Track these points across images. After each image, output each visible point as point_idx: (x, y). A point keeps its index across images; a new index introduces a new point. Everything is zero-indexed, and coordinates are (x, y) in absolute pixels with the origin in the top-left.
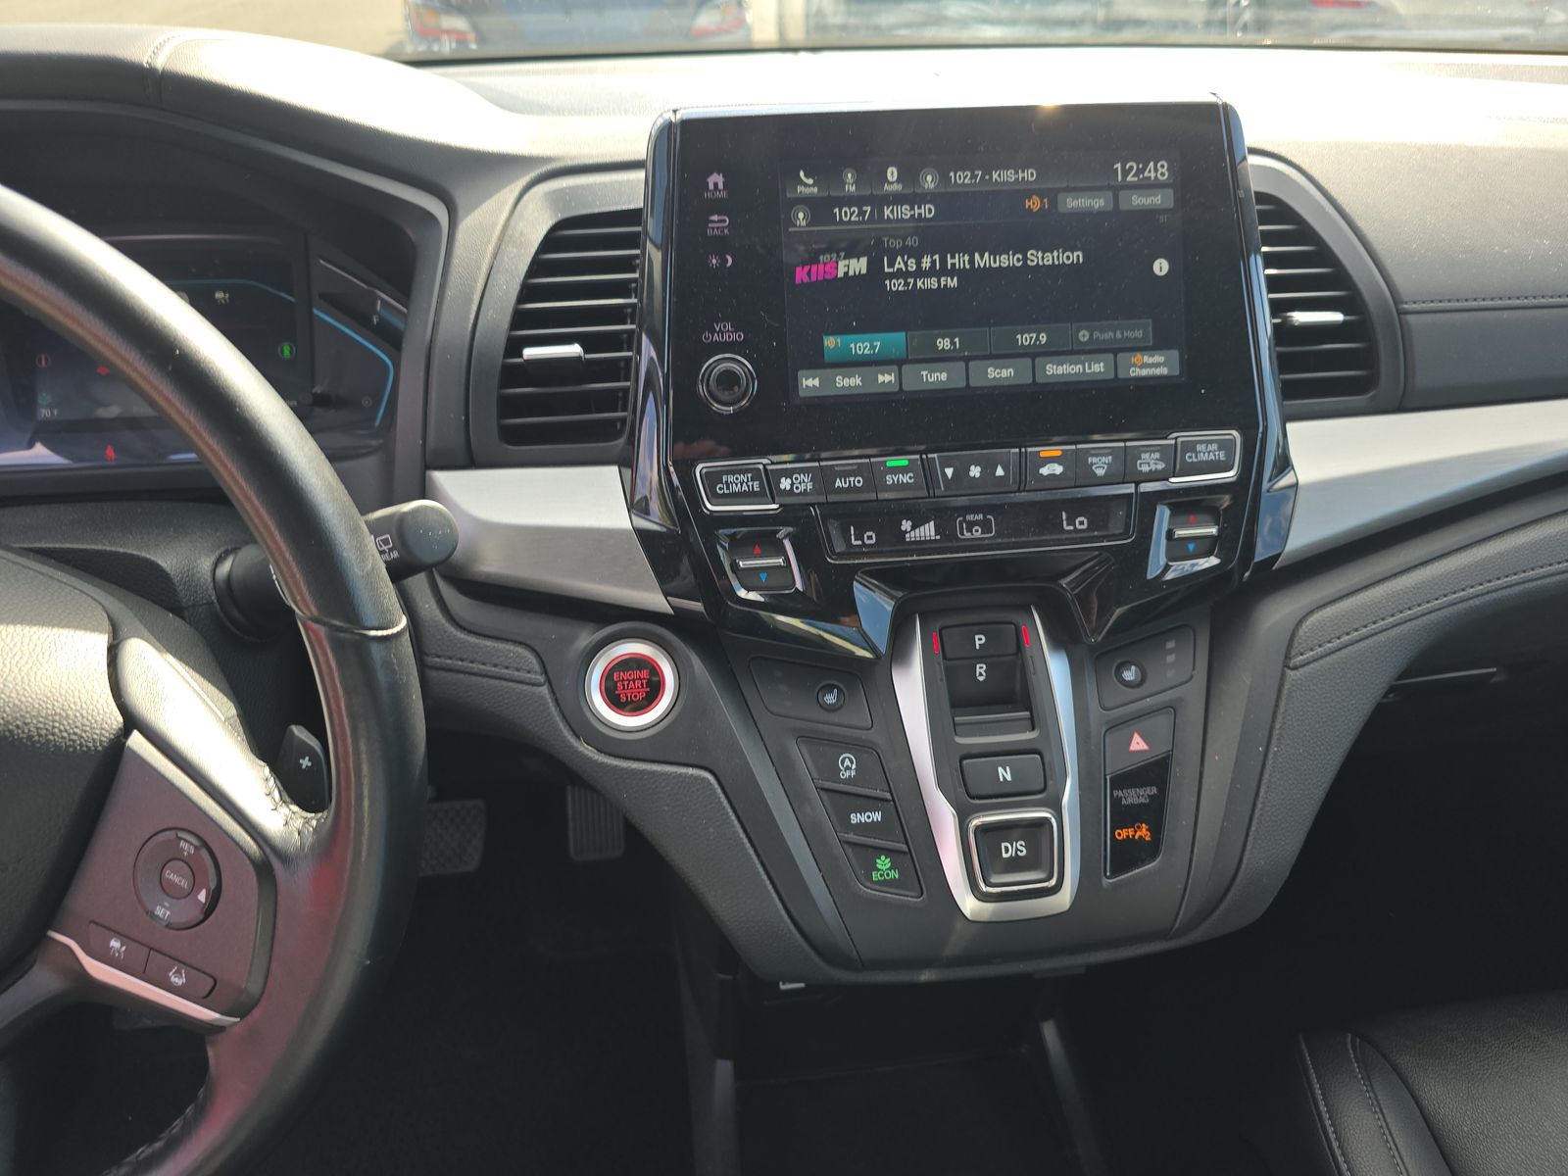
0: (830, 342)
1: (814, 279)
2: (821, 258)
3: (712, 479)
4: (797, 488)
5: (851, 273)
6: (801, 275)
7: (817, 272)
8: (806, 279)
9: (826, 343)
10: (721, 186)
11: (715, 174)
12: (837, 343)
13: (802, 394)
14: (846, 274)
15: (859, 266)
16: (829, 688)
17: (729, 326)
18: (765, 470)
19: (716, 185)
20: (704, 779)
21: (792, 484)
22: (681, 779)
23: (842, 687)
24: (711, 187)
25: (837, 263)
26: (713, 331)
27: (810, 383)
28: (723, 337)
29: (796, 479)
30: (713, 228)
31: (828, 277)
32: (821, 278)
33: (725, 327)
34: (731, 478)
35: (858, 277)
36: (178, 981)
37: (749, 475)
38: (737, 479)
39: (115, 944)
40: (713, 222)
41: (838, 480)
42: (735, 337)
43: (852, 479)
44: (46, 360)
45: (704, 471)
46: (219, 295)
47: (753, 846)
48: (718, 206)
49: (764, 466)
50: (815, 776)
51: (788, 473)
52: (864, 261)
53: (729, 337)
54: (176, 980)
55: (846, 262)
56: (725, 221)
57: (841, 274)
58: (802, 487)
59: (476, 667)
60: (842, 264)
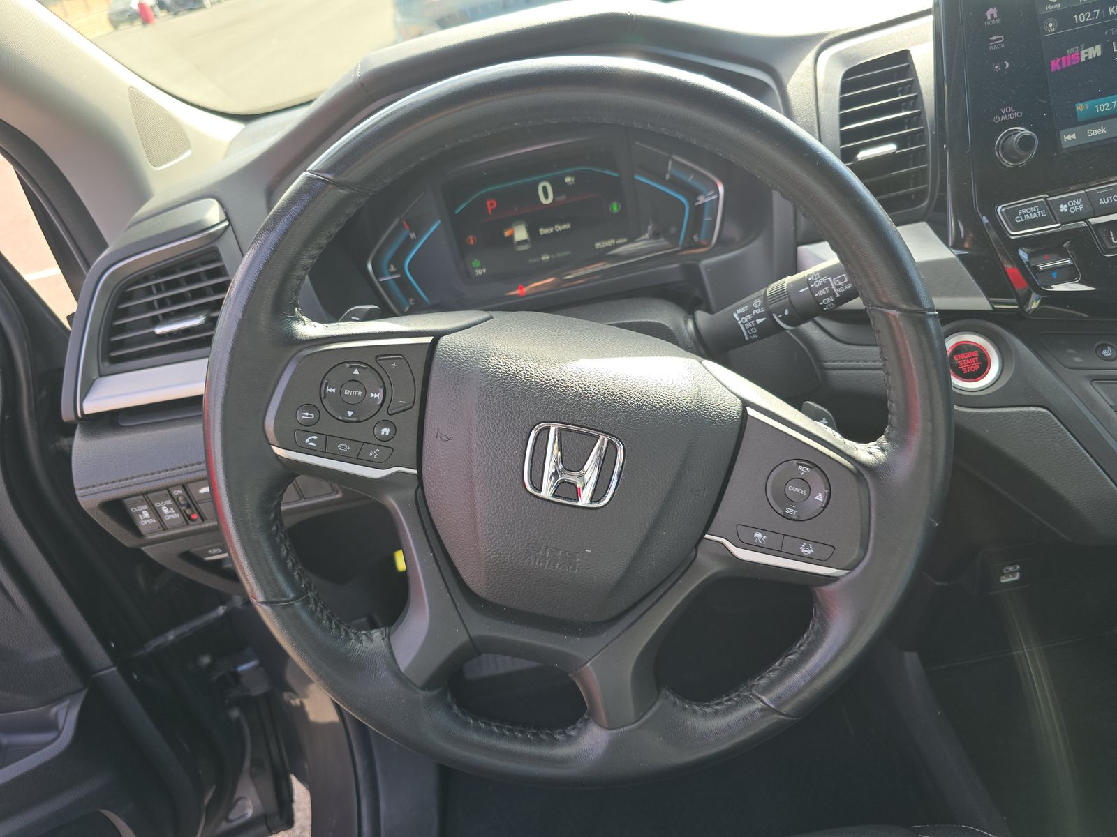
0: (1080, 107)
1: (1064, 66)
2: (1068, 51)
3: (1011, 214)
4: (1073, 210)
5: (1090, 57)
6: (1055, 65)
7: (1066, 62)
8: (1059, 68)
9: (1078, 108)
10: (996, 16)
11: (991, 9)
12: (1085, 107)
13: (1064, 146)
14: (1087, 58)
15: (1096, 51)
16: (1104, 346)
17: (1011, 109)
18: (1046, 201)
19: (992, 15)
20: (1043, 413)
21: (1069, 208)
22: (1027, 415)
23: (1111, 344)
24: (989, 18)
25: (1079, 52)
26: (1001, 114)
27: (1069, 137)
28: (1008, 117)
29: (1071, 204)
30: (993, 45)
31: (1074, 63)
32: (1069, 64)
33: (1008, 109)
34: (1024, 211)
35: (1096, 59)
36: (807, 551)
37: (1037, 207)
38: (1029, 211)
39: (758, 535)
40: (994, 41)
41: (1101, 200)
42: (1016, 115)
43: (1111, 197)
44: (473, 239)
45: (1004, 209)
46: (568, 180)
47: (1087, 452)
48: (995, 30)
49: (1045, 198)
50: (1112, 404)
51: (1064, 201)
52: (1098, 47)
53: (1012, 116)
54: (806, 551)
55: (1086, 50)
56: (1001, 39)
57: (1083, 59)
58: (1076, 209)
59: (862, 364)
60: (1083, 53)
